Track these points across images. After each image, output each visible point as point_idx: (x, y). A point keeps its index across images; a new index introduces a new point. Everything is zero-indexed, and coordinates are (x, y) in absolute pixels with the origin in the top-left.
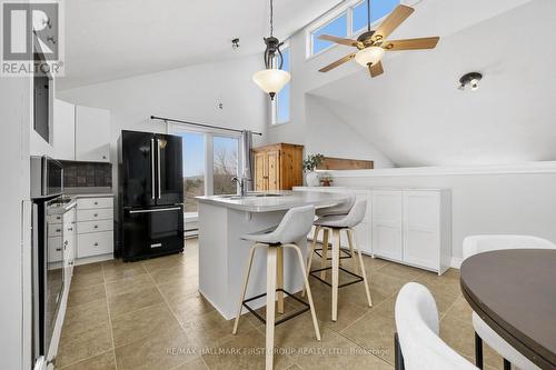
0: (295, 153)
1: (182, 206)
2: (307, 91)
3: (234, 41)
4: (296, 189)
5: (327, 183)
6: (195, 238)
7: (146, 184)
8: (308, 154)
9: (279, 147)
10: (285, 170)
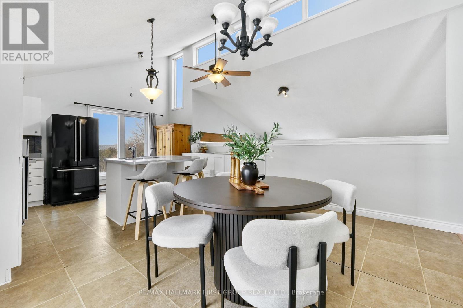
0: (185, 131)
1: (98, 167)
2: (193, 88)
3: (139, 53)
4: (184, 154)
5: (204, 150)
6: (104, 191)
7: (69, 152)
8: (195, 130)
9: (173, 126)
10: (176, 142)
